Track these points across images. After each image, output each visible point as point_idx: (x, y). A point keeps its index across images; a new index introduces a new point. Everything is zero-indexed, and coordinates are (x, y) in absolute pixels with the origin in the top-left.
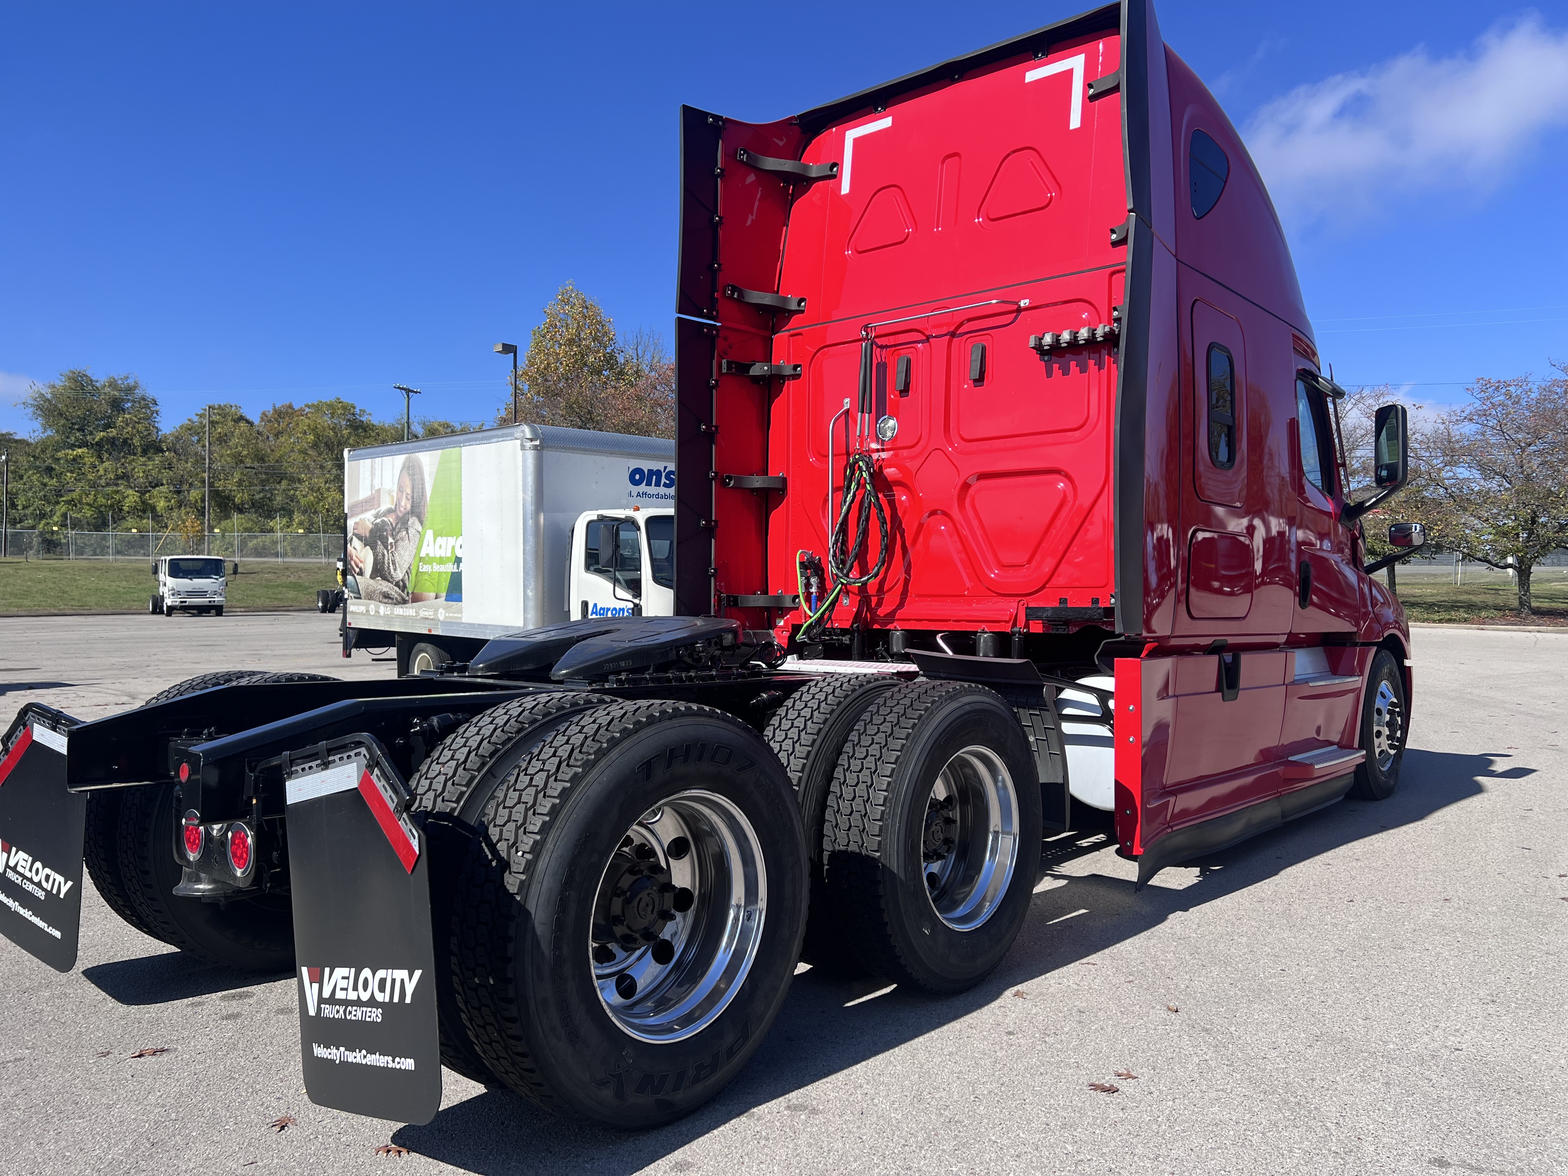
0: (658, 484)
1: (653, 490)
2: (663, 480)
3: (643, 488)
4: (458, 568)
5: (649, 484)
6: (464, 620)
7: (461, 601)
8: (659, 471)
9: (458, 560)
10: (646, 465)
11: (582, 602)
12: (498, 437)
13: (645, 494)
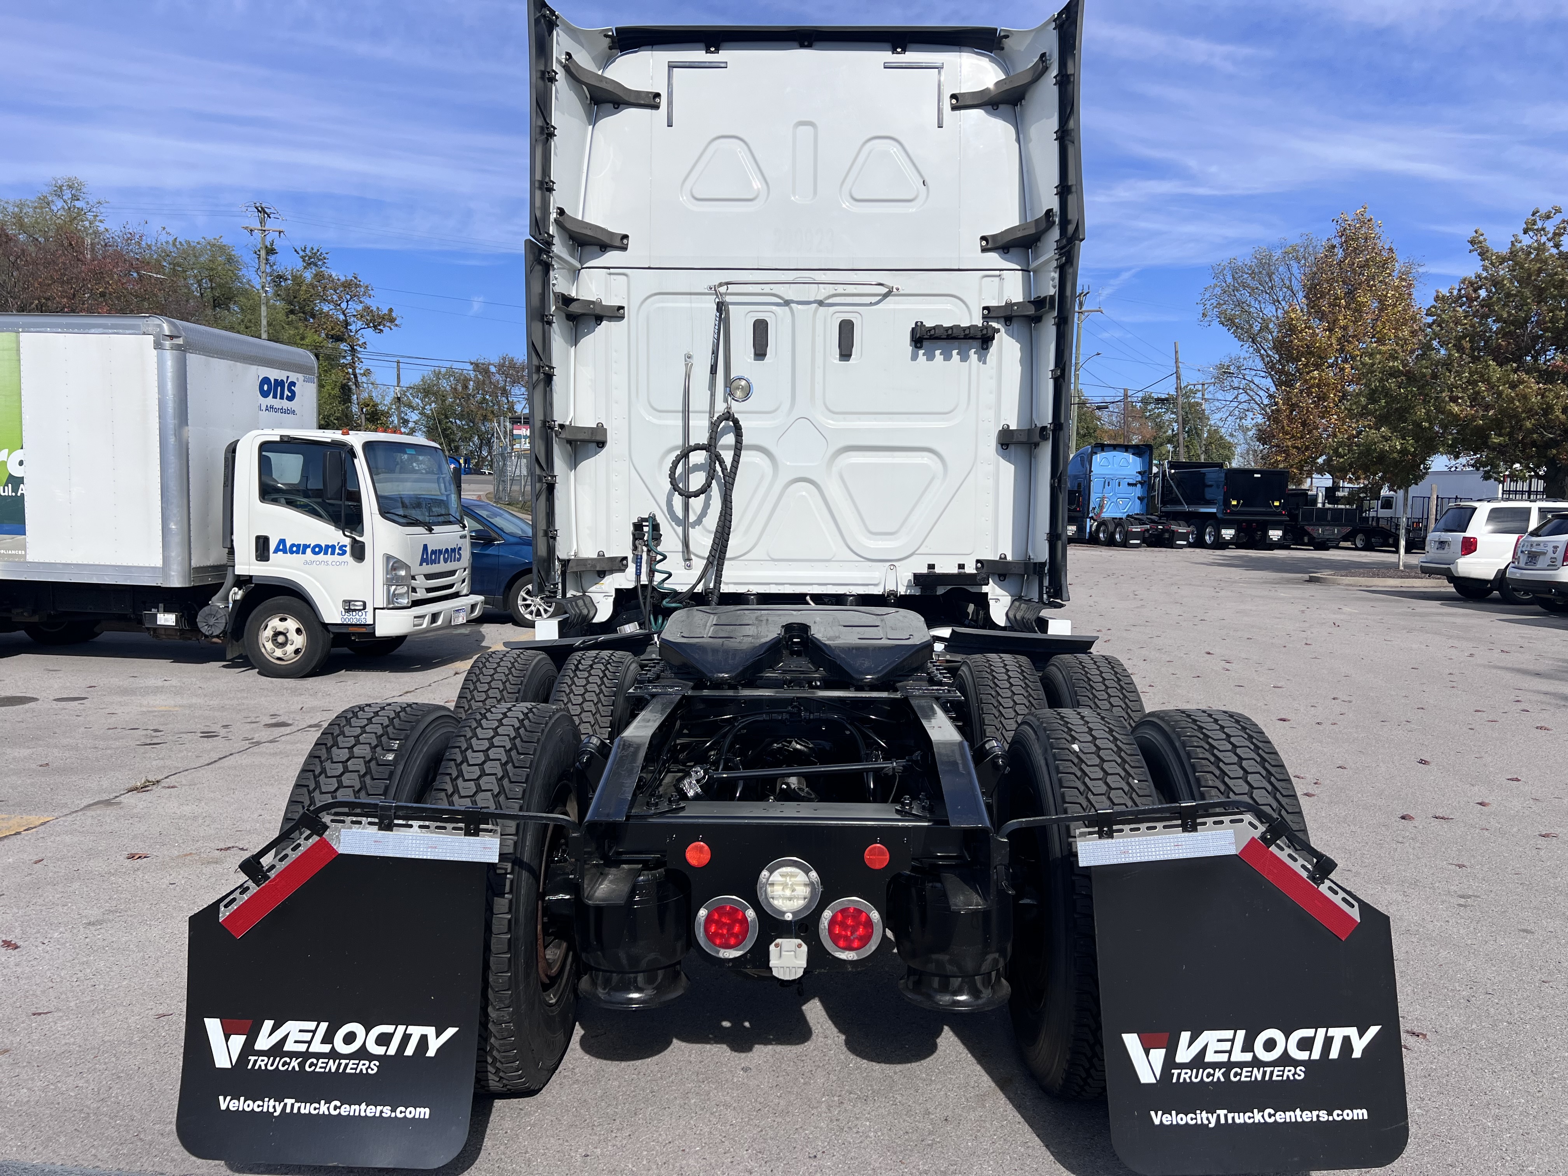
0: (282, 398)
1: (277, 403)
2: (286, 392)
3: (270, 401)
4: (15, 490)
5: (275, 397)
6: (29, 558)
7: (25, 534)
8: (282, 381)
9: (16, 482)
10: (274, 374)
11: (258, 538)
12: (105, 327)
13: (272, 407)
